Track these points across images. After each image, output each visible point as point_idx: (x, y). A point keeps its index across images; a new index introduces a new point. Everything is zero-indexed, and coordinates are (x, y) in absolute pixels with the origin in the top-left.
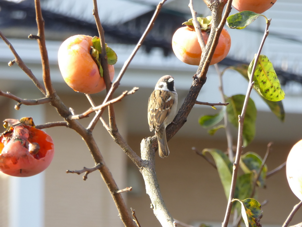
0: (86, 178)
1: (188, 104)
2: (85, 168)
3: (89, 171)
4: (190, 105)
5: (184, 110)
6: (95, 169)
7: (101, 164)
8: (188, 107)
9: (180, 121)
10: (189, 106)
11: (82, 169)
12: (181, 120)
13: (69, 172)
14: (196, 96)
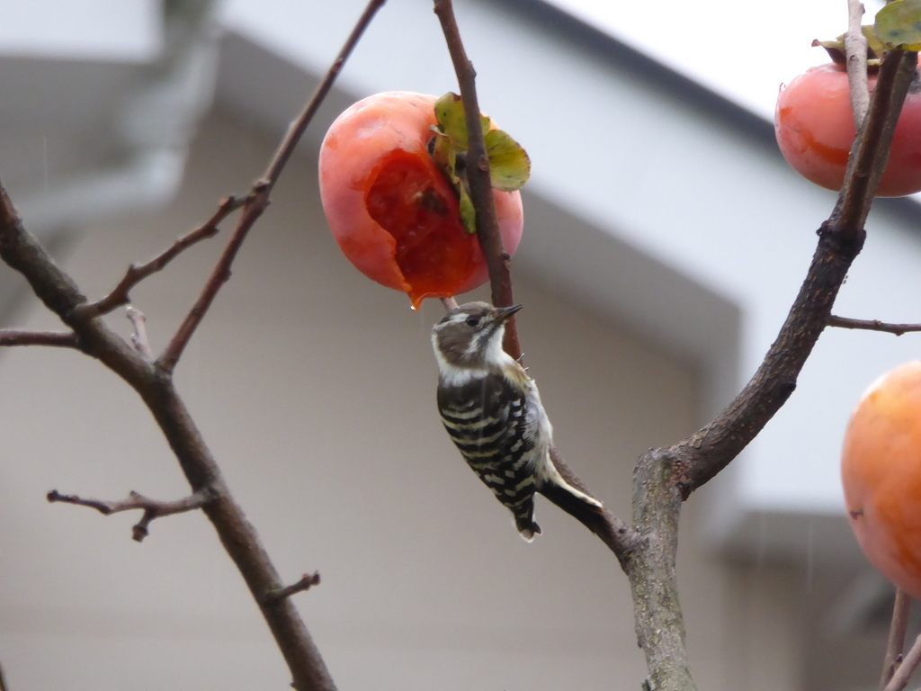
0: (140, 532)
1: (799, 327)
2: (133, 493)
3: (153, 511)
4: (806, 330)
5: (784, 347)
6: (182, 508)
7: (213, 492)
8: (798, 336)
9: (771, 388)
10: (803, 335)
11: (124, 497)
12: (775, 382)
13: (53, 496)
14: (828, 298)
